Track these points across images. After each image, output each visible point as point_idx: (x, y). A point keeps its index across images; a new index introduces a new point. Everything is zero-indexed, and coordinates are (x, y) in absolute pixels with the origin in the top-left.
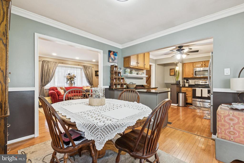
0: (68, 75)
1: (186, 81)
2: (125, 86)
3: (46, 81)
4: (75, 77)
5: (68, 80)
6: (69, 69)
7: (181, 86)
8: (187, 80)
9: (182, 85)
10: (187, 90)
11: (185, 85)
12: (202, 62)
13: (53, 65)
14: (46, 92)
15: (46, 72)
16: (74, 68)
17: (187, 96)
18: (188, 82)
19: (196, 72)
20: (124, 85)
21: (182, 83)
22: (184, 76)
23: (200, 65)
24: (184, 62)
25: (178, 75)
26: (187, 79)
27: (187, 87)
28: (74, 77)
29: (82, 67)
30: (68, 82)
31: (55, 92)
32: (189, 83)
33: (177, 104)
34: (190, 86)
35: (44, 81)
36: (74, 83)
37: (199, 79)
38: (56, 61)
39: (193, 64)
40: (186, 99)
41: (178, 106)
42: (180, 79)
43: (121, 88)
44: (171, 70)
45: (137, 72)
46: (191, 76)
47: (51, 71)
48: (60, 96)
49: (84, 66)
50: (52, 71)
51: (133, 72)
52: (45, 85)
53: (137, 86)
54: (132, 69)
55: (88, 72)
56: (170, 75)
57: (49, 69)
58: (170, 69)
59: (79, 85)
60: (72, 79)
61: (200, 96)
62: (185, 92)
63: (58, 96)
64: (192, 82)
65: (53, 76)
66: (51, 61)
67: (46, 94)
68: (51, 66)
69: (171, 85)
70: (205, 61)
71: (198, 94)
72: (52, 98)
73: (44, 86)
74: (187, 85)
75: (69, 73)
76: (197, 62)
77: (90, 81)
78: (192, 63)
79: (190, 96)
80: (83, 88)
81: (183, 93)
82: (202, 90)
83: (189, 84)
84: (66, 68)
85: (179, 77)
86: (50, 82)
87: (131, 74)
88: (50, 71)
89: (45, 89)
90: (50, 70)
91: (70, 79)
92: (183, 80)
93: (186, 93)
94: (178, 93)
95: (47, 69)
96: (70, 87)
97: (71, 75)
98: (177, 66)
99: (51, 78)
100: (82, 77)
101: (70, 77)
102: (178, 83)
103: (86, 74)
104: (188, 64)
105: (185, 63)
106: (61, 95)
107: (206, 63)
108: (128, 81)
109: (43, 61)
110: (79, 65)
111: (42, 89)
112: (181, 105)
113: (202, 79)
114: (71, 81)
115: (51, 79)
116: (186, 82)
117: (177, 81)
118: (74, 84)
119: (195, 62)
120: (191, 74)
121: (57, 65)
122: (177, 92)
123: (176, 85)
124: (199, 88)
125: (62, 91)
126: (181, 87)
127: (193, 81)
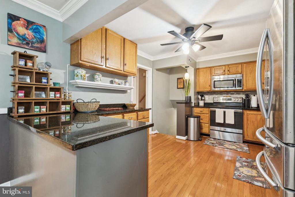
1: (200, 97)
2: (64, 108)
7: (193, 105)
8: (202, 96)
9: (194, 103)
10: (201, 112)
11: (199, 103)
12: (225, 65)
17: (201, 121)
18: (203, 98)
19: (215, 82)
20: (62, 106)
21: (194, 100)
22: (198, 88)
23: (222, 71)
24: (197, 67)
25: (188, 86)
26: (202, 94)
27: (202, 107)
32: (204, 100)
33: (187, 136)
34: (207, 105)
37: (219, 93)
39: (210, 70)
40: (200, 126)
41: (187, 139)
42: (192, 94)
43: (48, 112)
44: (179, 81)
45: (111, 79)
46: (208, 89)
51: (96, 77)
53: (101, 106)
54: (96, 71)
56: (178, 88)
58: (178, 79)
61: (222, 122)
62: (199, 115)
64: (209, 99)
69: (177, 103)
70: (228, 65)
71: (219, 119)
74: (201, 103)
76: (216, 66)
78: (209, 67)
79: (206, 122)
81: (195, 117)
82: (224, 112)
83: (205, 102)
85: (189, 91)
87: (93, 81)
92: (196, 96)
93: (200, 117)
94: (188, 117)
98: (187, 72)
102: (187, 100)
104: (204, 69)
105: (198, 69)
107: (231, 69)
108: (76, 96)
112: (192, 138)
113: (224, 94)
116: (200, 99)
117: (187, 96)
119: (213, 67)
120: (208, 86)
122: (185, 116)
123: (184, 104)
124: (221, 108)
126: (193, 107)
127: (211, 97)
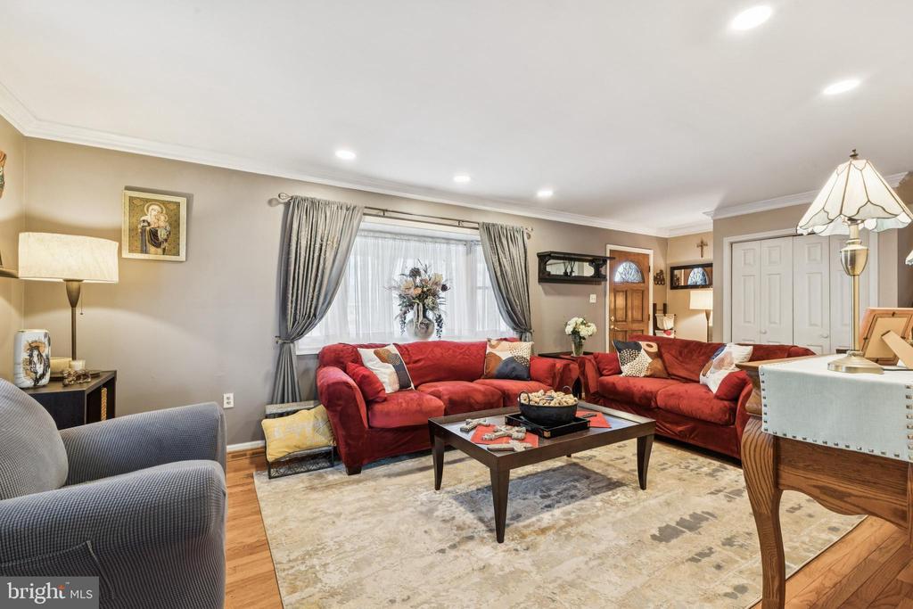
0: (410, 279)
3: (302, 310)
4: (444, 288)
5: (411, 305)
6: (413, 244)
13: (340, 224)
14: (306, 371)
15: (302, 260)
16: (434, 239)
28: (439, 289)
29: (475, 235)
30: (410, 315)
31: (351, 381)
35: (295, 313)
36: (439, 320)
38: (351, 201)
47: (330, 256)
48: (378, 407)
49: (487, 228)
50: (333, 254)
52: (301, 335)
55: (505, 262)
57: (318, 246)
59: (460, 331)
60: (429, 301)
63: (370, 403)
65: (337, 284)
66: (327, 204)
67: (304, 386)
68: (329, 226)
72: (336, 420)
73: (292, 341)
75: (410, 265)
77: (518, 309)
80: (489, 350)
84: (397, 242)
86: (324, 319)
88: (323, 254)
89: (298, 353)
90: (324, 248)
91: (422, 297)
95: (310, 247)
96: (422, 343)
97: (424, 276)
99: (328, 298)
100: (473, 290)
101: (419, 290)
103: (498, 269)
106: (385, 400)
109: (287, 205)
110: (460, 223)
111: (286, 357)
114: (425, 311)
115: (330, 303)
118: (436, 327)
121: (355, 222)
125: (382, 370)
